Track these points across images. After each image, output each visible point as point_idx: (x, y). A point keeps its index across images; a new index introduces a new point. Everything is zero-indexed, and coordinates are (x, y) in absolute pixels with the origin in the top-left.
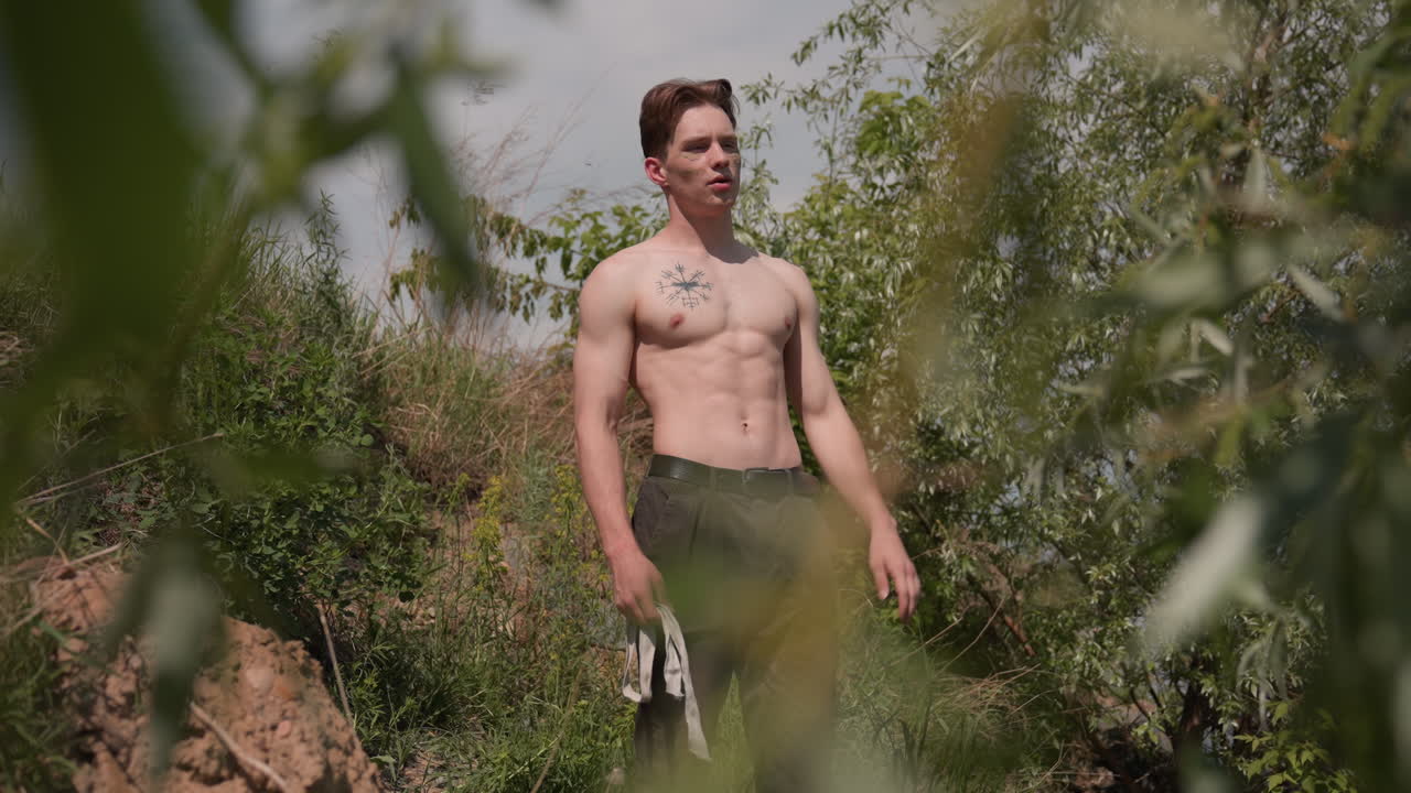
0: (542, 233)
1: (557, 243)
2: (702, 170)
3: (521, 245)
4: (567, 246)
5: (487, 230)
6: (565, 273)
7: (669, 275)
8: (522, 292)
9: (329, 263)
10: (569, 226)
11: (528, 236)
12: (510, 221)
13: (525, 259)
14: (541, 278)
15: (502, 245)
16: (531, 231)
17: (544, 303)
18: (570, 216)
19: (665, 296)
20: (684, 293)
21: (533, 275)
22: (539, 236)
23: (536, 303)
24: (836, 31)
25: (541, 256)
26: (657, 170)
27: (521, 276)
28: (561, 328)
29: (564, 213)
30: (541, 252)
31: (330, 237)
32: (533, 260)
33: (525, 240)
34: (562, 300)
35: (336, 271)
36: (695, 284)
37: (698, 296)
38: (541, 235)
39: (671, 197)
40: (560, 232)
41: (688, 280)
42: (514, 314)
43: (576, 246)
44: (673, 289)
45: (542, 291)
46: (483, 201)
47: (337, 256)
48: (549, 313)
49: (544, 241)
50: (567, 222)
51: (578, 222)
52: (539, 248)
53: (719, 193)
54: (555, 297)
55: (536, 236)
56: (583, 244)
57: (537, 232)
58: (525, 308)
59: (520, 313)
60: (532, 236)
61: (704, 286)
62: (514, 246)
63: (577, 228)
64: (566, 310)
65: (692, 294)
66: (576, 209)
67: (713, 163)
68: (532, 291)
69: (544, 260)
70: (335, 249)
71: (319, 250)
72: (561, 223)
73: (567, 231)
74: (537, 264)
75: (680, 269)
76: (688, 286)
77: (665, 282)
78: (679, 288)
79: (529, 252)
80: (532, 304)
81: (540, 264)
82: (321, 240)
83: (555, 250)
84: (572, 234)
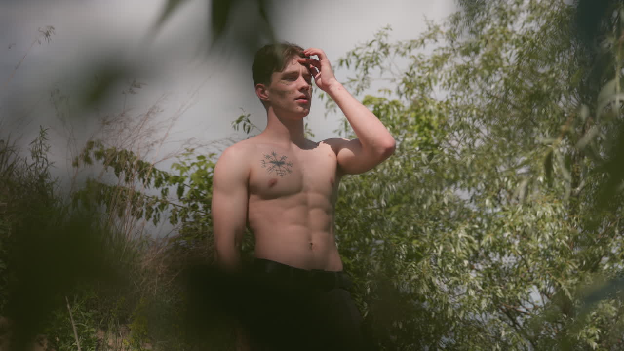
0: (166, 173)
1: (176, 179)
2: (293, 91)
3: (153, 180)
4: (182, 180)
5: (133, 170)
6: (179, 198)
7: (268, 157)
8: (154, 207)
9: (43, 169)
10: (183, 169)
11: (158, 175)
12: (148, 165)
13: (155, 188)
14: (165, 199)
15: (142, 180)
16: (160, 172)
17: (166, 213)
18: (184, 163)
19: (267, 168)
20: (277, 168)
21: (160, 198)
22: (165, 175)
23: (161, 213)
24: (344, 64)
25: (165, 187)
26: (263, 92)
27: (153, 197)
28: (177, 228)
29: (181, 162)
30: (165, 185)
31: (45, 154)
32: (160, 189)
33: (155, 177)
34: (178, 213)
35: (47, 175)
36: (283, 163)
37: (285, 170)
38: (165, 174)
39: (271, 108)
40: (177, 173)
41: (279, 160)
42: (147, 220)
43: (187, 181)
44: (271, 165)
45: (165, 207)
46: (131, 152)
47: (48, 165)
48: (169, 220)
49: (167, 178)
50: (182, 167)
51: (189, 168)
52: (164, 182)
53: (301, 105)
54: (173, 211)
55: (162, 175)
56: (191, 180)
57: (163, 172)
58: (155, 216)
59: (151, 220)
60: (160, 175)
61: (288, 164)
62: (149, 180)
63: (188, 171)
64: (180, 219)
65: (282, 168)
66: (189, 160)
67: (300, 87)
68: (159, 206)
69: (167, 189)
70: (47, 161)
71: (38, 160)
72: (178, 167)
73: (182, 172)
74: (162, 192)
75: (274, 154)
76: (279, 164)
77: (267, 161)
78: (274, 165)
79: (158, 184)
80: (159, 215)
81: (164, 191)
82: (39, 155)
83: (174, 184)
84: (185, 174)
